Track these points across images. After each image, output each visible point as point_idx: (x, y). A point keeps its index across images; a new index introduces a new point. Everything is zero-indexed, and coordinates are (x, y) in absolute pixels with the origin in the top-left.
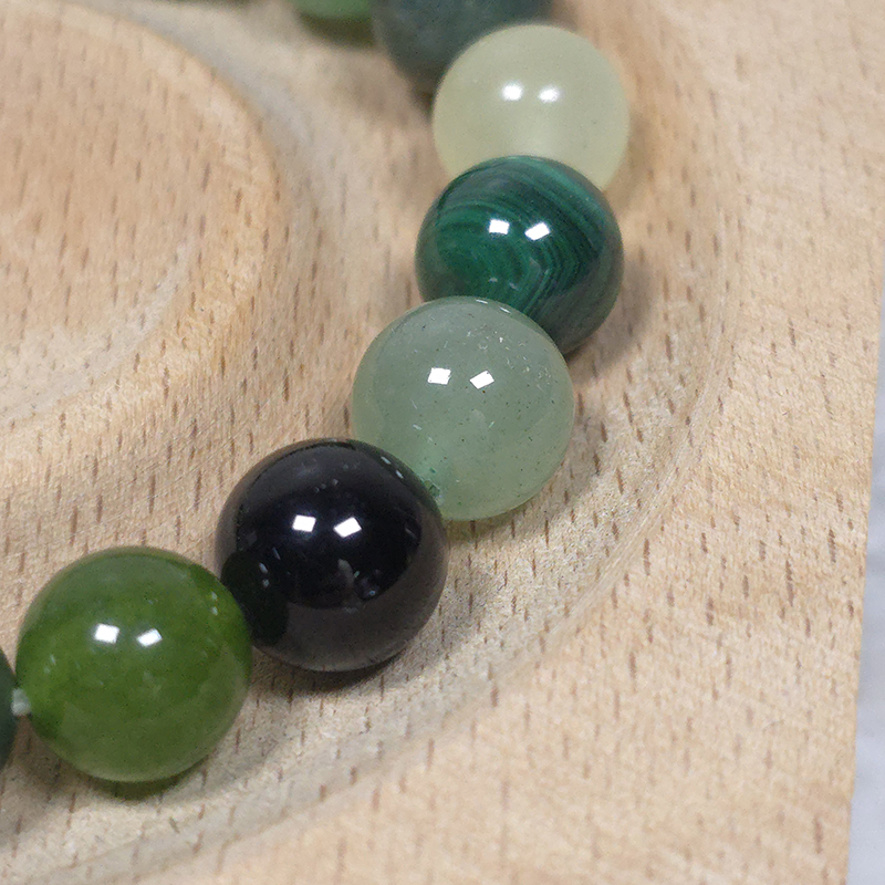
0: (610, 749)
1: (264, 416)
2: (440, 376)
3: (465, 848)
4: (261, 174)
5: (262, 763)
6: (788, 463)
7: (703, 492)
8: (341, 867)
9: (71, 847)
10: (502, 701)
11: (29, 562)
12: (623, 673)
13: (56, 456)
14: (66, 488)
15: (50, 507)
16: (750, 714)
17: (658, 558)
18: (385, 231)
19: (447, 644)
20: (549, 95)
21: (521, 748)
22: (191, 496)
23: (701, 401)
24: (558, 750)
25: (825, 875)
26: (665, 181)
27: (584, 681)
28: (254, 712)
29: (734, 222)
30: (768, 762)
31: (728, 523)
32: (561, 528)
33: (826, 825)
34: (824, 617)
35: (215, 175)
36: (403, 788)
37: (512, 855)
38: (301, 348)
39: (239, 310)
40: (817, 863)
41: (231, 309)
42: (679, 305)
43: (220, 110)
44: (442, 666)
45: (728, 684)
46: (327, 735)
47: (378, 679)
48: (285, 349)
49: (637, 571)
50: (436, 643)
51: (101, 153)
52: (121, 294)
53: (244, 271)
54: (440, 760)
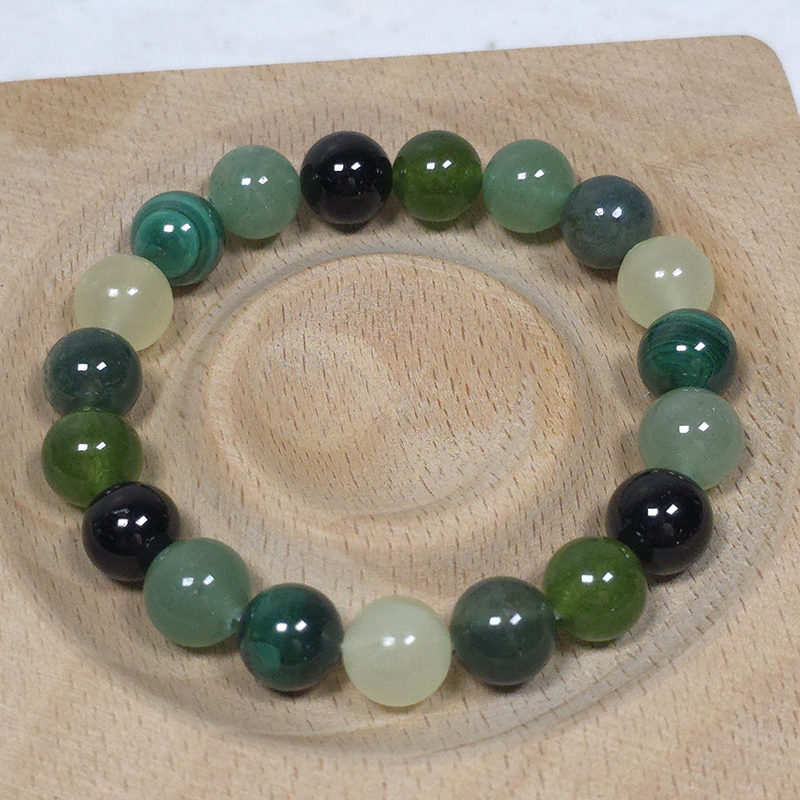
2: (684, 429)
3: (774, 643)
8: (726, 661)
9: (589, 674)
10: (764, 576)
11: (519, 549)
13: (520, 498)
14: (528, 512)
15: (523, 522)
21: (781, 595)
23: (797, 416)
27: (796, 560)
29: (780, 322)
32: (745, 486)
35: (528, 339)
36: (739, 622)
37: (795, 641)
39: (571, 410)
41: (568, 410)
42: (762, 366)
43: (515, 304)
44: (718, 562)
46: (678, 602)
48: (592, 423)
51: (456, 333)
52: (498, 407)
53: (565, 389)
54: (749, 607)
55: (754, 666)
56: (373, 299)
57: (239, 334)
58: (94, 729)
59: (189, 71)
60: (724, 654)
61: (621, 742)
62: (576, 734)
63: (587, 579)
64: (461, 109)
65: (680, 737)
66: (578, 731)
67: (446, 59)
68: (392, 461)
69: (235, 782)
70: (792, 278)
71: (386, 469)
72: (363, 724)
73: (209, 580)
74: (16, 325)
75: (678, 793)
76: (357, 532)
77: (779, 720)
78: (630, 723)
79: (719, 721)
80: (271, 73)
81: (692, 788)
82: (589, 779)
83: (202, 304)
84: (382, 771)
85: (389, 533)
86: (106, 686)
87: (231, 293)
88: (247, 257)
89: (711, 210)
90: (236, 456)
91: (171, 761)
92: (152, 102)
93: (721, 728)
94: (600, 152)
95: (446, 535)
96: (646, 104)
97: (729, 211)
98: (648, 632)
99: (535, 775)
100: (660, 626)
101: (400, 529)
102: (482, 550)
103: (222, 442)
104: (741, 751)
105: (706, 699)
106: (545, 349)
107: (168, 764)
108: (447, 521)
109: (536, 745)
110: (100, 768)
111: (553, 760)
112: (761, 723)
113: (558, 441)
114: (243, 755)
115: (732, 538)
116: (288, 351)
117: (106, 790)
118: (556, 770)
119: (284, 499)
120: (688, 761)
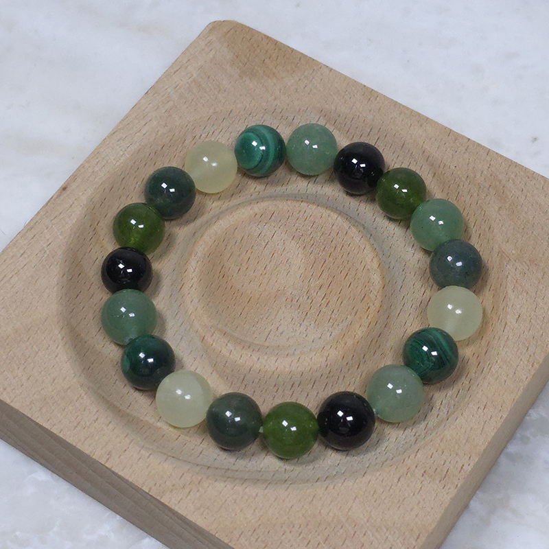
0: (383, 498)
1: (350, 372)
2: (390, 386)
3: (340, 508)
4: (377, 304)
5: (312, 462)
6: (464, 441)
7: (439, 441)
8: (312, 500)
9: (262, 466)
10: (366, 476)
12: (396, 481)
13: (294, 368)
14: (293, 376)
15: (288, 380)
16: (419, 502)
17: (419, 455)
18: (408, 324)
19: (367, 451)
20: (458, 312)
21: (364, 489)
22: (324, 387)
23: (453, 416)
24: (372, 493)
25: (414, 547)
26: (483, 343)
27: (386, 479)
28: (316, 447)
29: (490, 366)
30: (417, 516)
31: (441, 453)
32: (408, 431)
33: (421, 536)
34: (449, 485)
35: (366, 298)
36: (334, 488)
37: (350, 514)
38: (367, 357)
39: (354, 344)
40: (414, 543)
41: (352, 342)
42: (466, 382)
43: (376, 278)
45: (418, 493)
46: (329, 462)
47: (347, 452)
48: (363, 355)
49: (413, 455)
50: (365, 449)
51: (344, 274)
52: (331, 320)
53: (360, 332)
54: (345, 484)
55: (322, 511)
56: (319, 234)
57: (244, 213)
58: (37, 346)
59: (335, 70)
60: (314, 497)
61: (235, 502)
62: (220, 485)
63: (285, 423)
64: (442, 166)
65: (261, 519)
66: (222, 485)
67: (457, 137)
68: (267, 315)
69: (70, 408)
70: (516, 350)
71: (261, 317)
72: (151, 421)
73: (132, 315)
74: (160, 148)
75: (238, 540)
76: (212, 336)
77: (310, 541)
78: (246, 497)
79: (284, 523)
80: (370, 94)
81: (246, 543)
82: (208, 508)
83: (254, 187)
84: (129, 444)
85: (224, 345)
86: (56, 332)
87: (271, 190)
88: (294, 177)
89: (510, 292)
90: (194, 268)
91: (54, 380)
92: (305, 77)
93: (282, 527)
94: (487, 229)
95: (247, 363)
96: (531, 219)
97: (518, 297)
98: (304, 466)
99: (188, 490)
100: (311, 467)
101: (230, 346)
102: (260, 380)
103: (193, 257)
104: (281, 543)
105: (287, 510)
106: (369, 308)
107: (52, 381)
108: (253, 356)
109: (200, 478)
110: (25, 364)
111: (200, 489)
112: (300, 537)
113: (334, 354)
114: (83, 398)
115: (378, 451)
116: (263, 234)
117: (20, 375)
118: (198, 494)
119: (196, 300)
120: (255, 530)
